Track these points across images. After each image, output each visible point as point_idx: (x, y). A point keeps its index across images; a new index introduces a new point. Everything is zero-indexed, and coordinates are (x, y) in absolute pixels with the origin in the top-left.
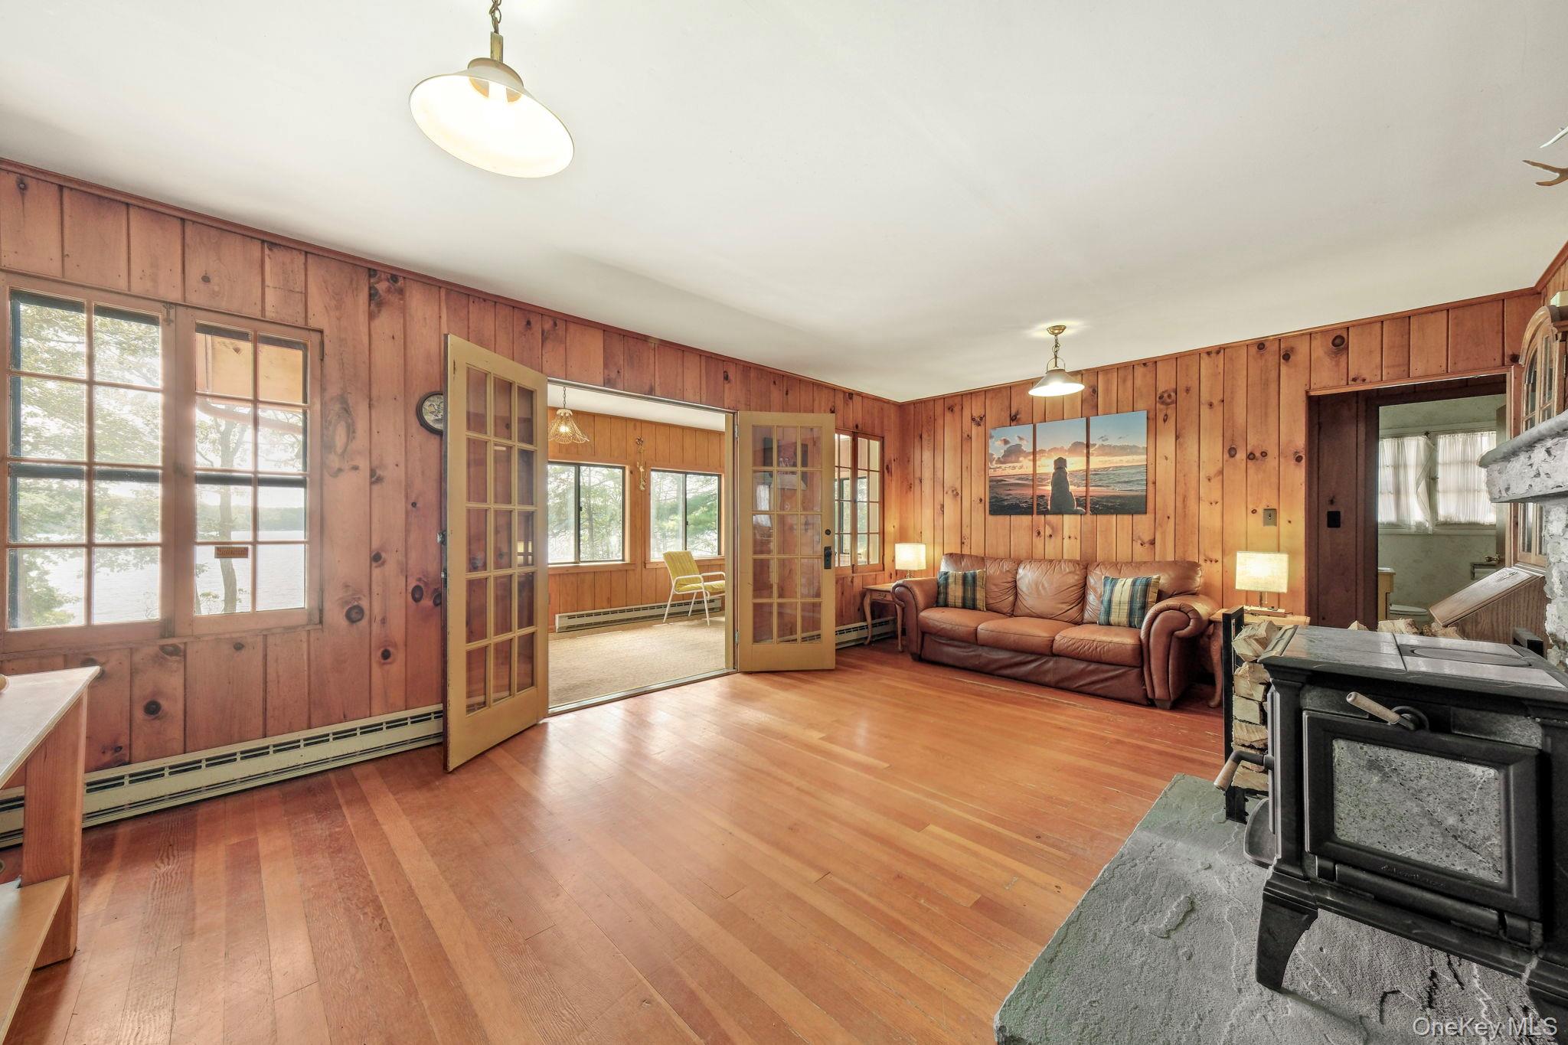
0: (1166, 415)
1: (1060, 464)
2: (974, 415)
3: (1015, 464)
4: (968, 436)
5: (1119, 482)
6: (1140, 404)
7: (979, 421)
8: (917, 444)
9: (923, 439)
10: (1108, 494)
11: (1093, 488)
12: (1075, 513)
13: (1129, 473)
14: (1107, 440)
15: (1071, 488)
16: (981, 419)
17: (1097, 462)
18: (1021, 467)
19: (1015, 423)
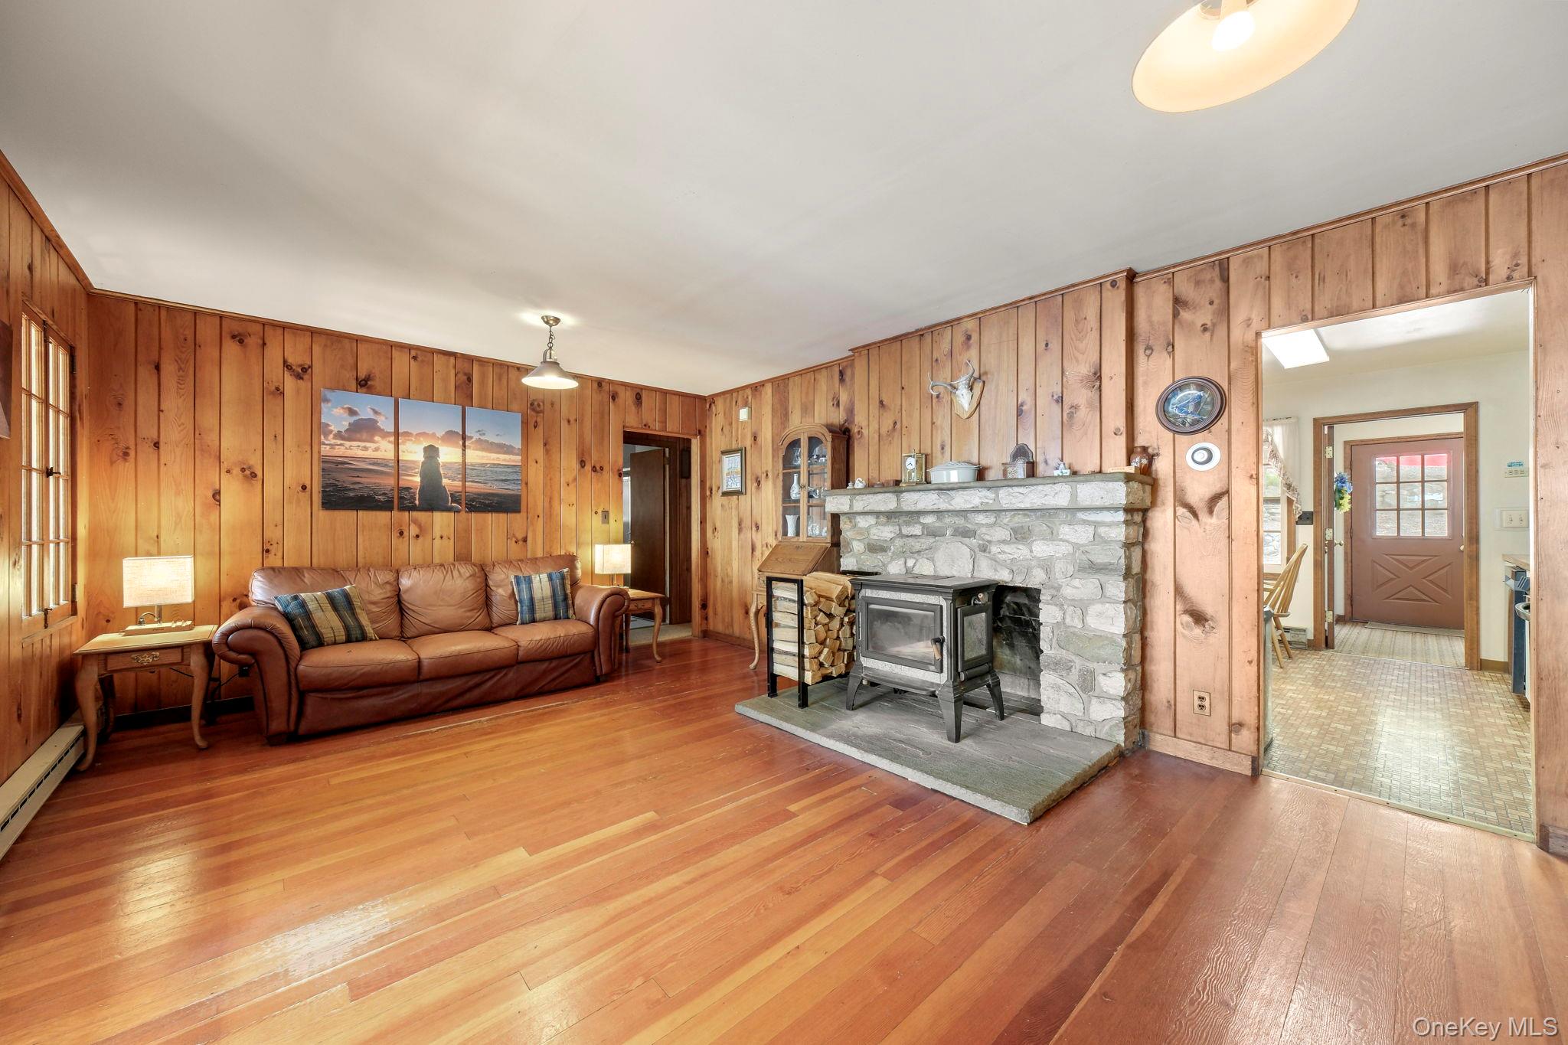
0: (536, 422)
1: (431, 452)
2: (290, 361)
3: (368, 444)
4: (277, 389)
5: (496, 480)
6: (514, 406)
7: (302, 372)
8: (145, 373)
9: (163, 373)
10: (486, 491)
11: (470, 483)
12: (449, 510)
13: (507, 472)
14: (484, 434)
15: (445, 481)
16: (304, 370)
17: (474, 456)
18: (377, 449)
19: (364, 389)
